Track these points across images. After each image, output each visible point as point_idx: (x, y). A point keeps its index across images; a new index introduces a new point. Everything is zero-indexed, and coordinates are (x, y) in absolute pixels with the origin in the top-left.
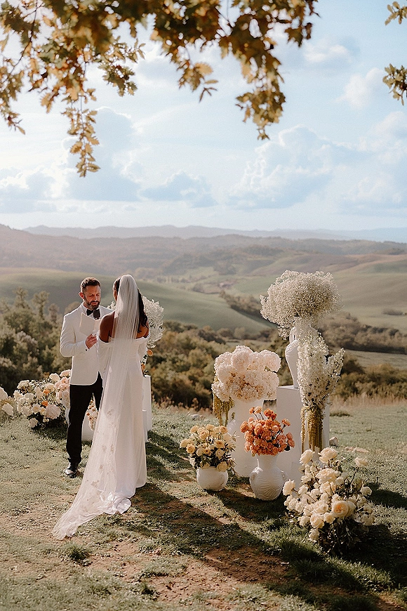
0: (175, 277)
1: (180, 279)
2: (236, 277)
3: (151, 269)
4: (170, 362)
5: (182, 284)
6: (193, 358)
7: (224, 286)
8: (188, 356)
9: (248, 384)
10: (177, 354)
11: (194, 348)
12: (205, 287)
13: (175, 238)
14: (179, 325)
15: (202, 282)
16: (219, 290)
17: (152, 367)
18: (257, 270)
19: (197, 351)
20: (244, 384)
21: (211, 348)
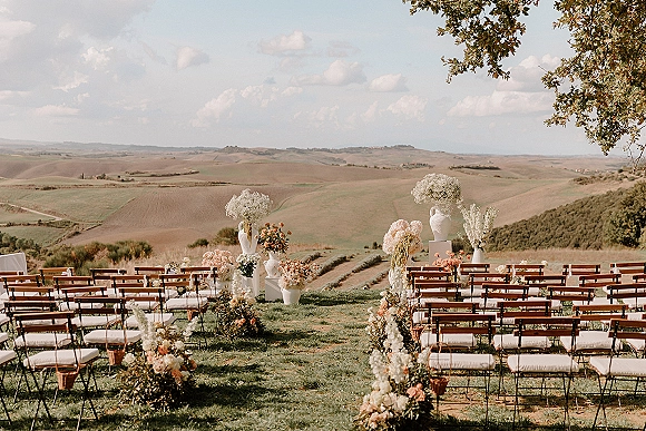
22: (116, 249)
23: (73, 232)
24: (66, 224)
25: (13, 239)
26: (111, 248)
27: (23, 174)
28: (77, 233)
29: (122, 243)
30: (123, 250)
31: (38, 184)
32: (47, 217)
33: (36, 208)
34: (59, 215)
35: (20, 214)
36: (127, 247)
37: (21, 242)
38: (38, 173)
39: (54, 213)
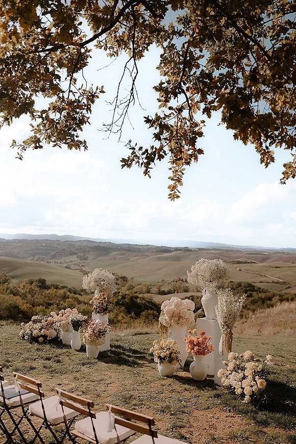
0: (56, 261)
1: (59, 262)
2: (88, 261)
3: (43, 256)
4: (56, 306)
5: (60, 264)
6: (68, 304)
7: (82, 266)
8: (65, 302)
9: (182, 317)
10: (60, 301)
11: (68, 298)
12: (72, 266)
13: (57, 241)
14: (59, 285)
15: (71, 263)
16: (79, 268)
17: (46, 308)
18: (99, 258)
19: (70, 300)
20: (180, 317)
21: (77, 298)
22: (282, 296)
23: (287, 286)
24: (284, 283)
25: (259, 288)
26: (280, 296)
27: (268, 261)
28: (289, 287)
29: (286, 294)
30: (286, 297)
31: (273, 266)
32: (276, 280)
33: (272, 276)
34: (282, 279)
35: (265, 278)
36: (287, 296)
37: (262, 290)
38: (274, 261)
39: (279, 278)
